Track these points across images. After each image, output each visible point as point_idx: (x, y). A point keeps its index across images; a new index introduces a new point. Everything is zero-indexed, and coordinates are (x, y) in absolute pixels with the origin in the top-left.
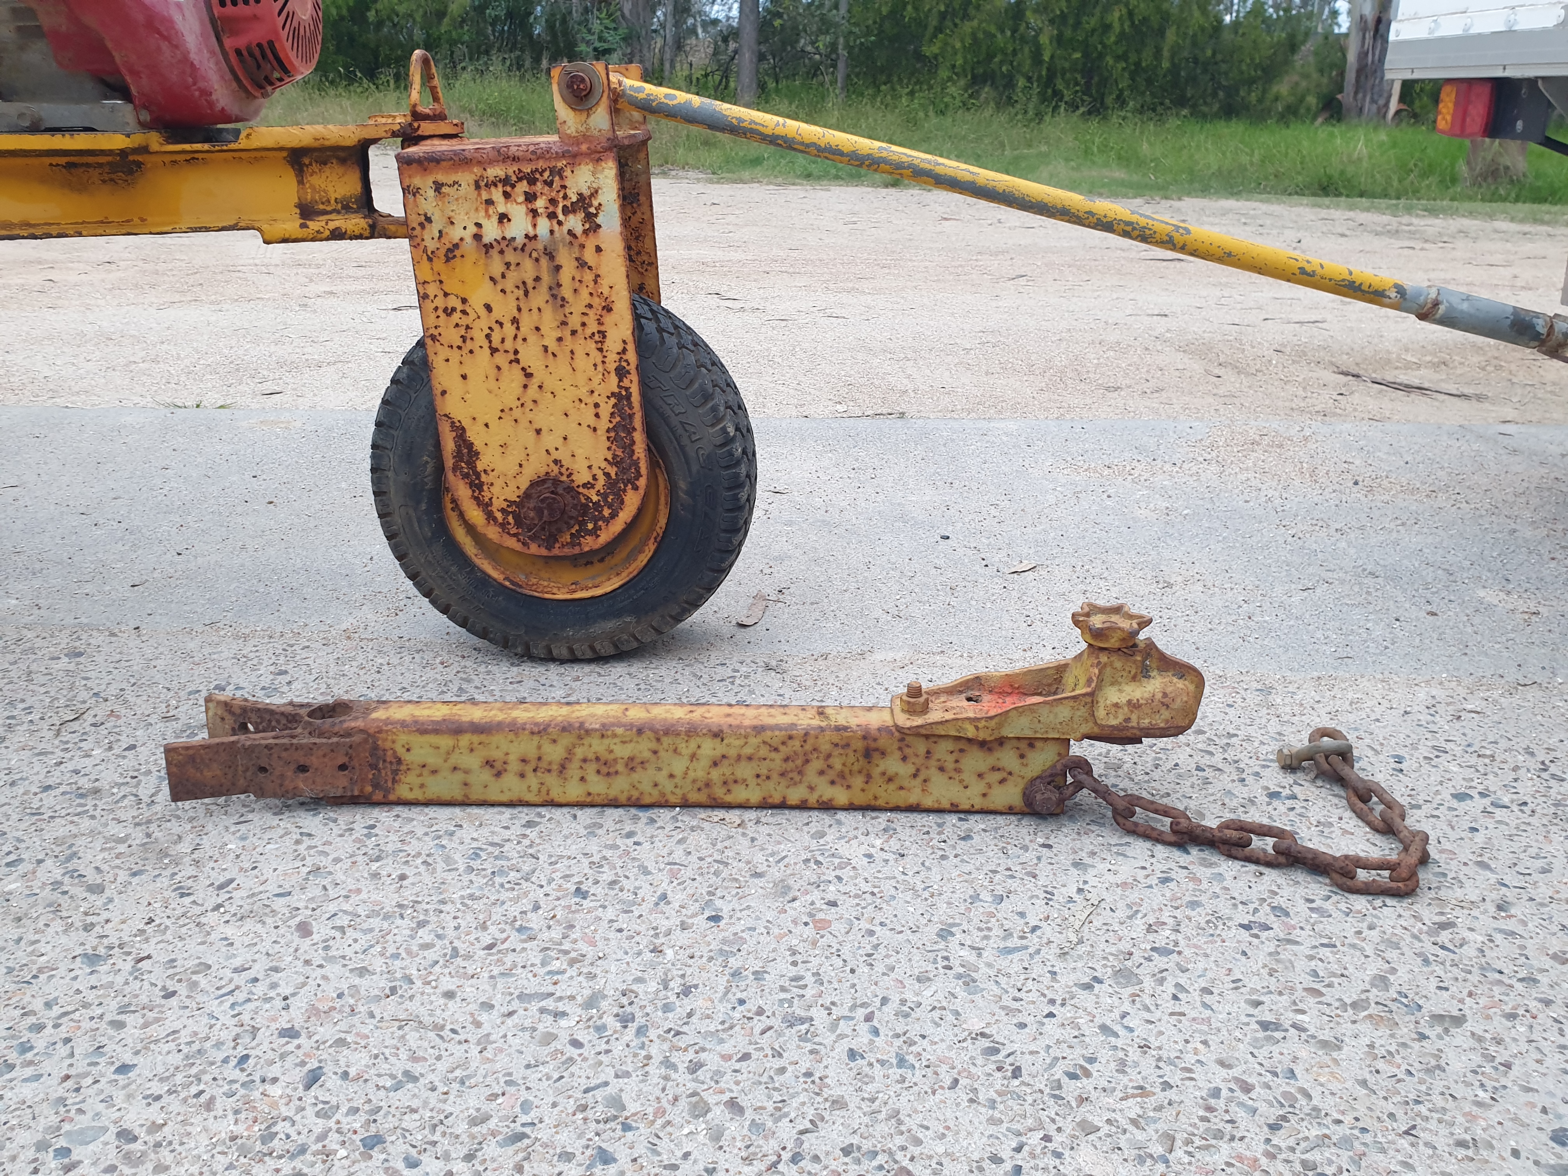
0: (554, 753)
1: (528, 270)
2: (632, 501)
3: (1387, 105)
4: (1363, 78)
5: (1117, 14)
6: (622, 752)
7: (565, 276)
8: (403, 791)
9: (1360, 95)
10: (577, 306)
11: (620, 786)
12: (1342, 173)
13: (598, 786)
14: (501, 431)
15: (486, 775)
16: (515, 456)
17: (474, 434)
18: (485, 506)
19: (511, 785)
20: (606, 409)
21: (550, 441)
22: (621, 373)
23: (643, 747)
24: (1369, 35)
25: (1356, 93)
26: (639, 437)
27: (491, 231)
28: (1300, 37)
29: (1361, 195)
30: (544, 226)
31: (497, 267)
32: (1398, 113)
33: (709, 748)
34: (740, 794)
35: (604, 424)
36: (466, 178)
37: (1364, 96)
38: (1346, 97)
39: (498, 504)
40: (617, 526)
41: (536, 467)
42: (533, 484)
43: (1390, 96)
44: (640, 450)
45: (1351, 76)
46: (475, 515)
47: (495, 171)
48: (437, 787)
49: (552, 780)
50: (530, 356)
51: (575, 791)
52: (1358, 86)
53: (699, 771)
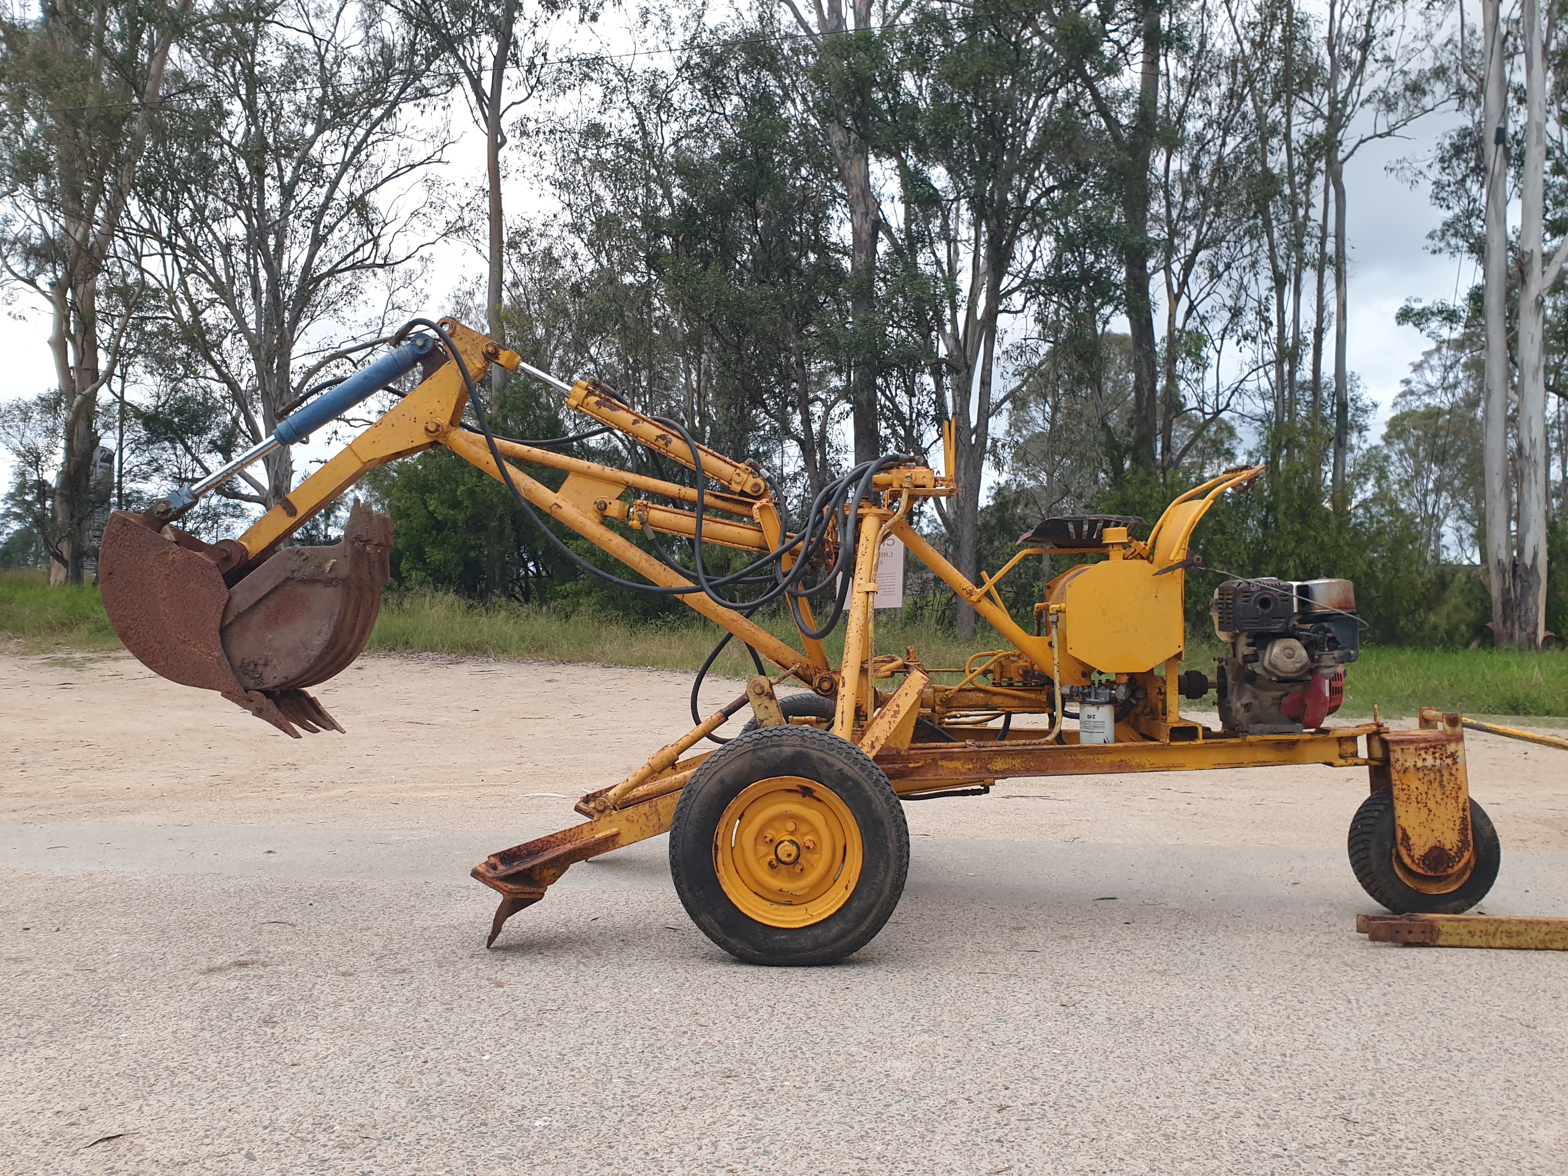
0: (1492, 929)
1: (1432, 776)
2: (1467, 855)
3: (1535, 632)
4: (1509, 610)
5: (1291, 564)
6: (1515, 929)
7: (1445, 778)
8: (1440, 942)
9: (1509, 624)
10: (1448, 788)
11: (1514, 942)
12: (1527, 696)
13: (1506, 941)
14: (1419, 830)
15: (1468, 936)
16: (1423, 839)
17: (1410, 832)
18: (1411, 857)
19: (1477, 941)
20: (1458, 822)
21: (1437, 834)
22: (1464, 810)
23: (1522, 928)
24: (1508, 576)
25: (1504, 622)
26: (1470, 832)
27: (1420, 764)
28: (1449, 578)
29: (1548, 713)
30: (1438, 762)
31: (1421, 775)
32: (1546, 639)
33: (1545, 929)
34: (1555, 945)
35: (1457, 827)
36: (1412, 747)
37: (1513, 625)
38: (1496, 623)
39: (1417, 856)
40: (1461, 864)
41: (1431, 843)
42: (1431, 850)
43: (1537, 625)
44: (1470, 837)
45: (1497, 608)
46: (1407, 861)
47: (1422, 745)
48: (1452, 941)
49: (1490, 938)
50: (1431, 804)
51: (1498, 943)
52: (1506, 617)
53: (1541, 936)
